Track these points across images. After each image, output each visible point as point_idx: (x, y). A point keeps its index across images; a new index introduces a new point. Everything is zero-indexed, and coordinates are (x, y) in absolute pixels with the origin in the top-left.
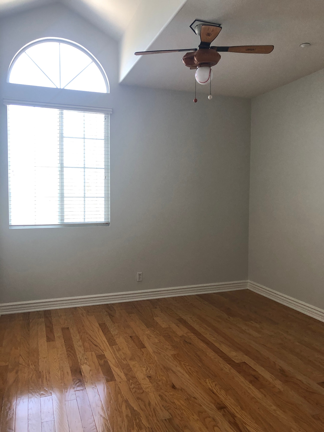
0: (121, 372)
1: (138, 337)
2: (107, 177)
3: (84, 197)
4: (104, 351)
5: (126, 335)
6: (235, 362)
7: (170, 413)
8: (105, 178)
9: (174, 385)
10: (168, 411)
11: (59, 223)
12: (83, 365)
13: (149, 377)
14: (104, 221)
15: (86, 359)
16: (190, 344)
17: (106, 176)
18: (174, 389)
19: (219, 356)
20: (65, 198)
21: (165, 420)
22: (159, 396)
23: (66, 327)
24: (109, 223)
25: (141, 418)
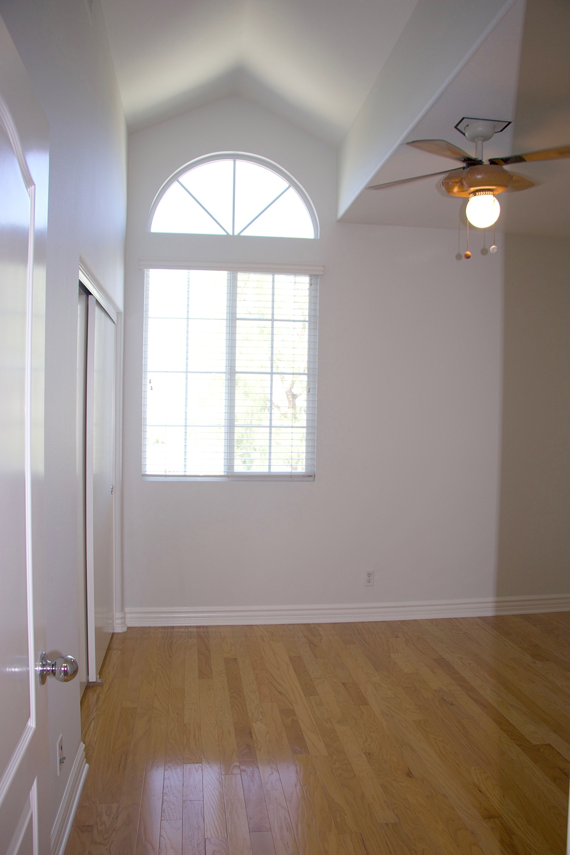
0: (320, 741)
1: (356, 684)
2: (311, 390)
3: (271, 427)
4: (293, 704)
5: (335, 680)
6: (531, 743)
7: (397, 816)
8: (309, 392)
9: (410, 771)
10: (394, 812)
11: (226, 474)
12: (255, 723)
13: (369, 755)
14: (304, 471)
15: (261, 713)
16: (452, 704)
17: (309, 389)
18: (411, 777)
19: (503, 730)
20: (235, 428)
21: (387, 824)
22: (382, 786)
23: (232, 657)
24: (313, 476)
25: (345, 816)
